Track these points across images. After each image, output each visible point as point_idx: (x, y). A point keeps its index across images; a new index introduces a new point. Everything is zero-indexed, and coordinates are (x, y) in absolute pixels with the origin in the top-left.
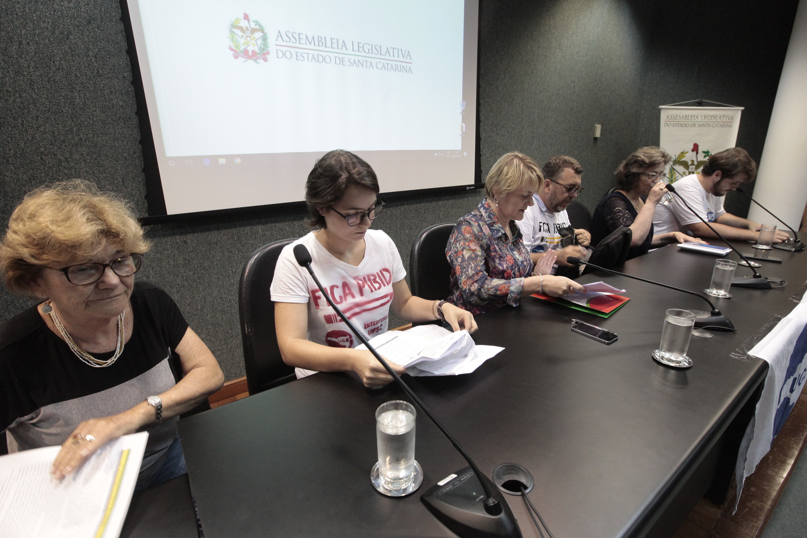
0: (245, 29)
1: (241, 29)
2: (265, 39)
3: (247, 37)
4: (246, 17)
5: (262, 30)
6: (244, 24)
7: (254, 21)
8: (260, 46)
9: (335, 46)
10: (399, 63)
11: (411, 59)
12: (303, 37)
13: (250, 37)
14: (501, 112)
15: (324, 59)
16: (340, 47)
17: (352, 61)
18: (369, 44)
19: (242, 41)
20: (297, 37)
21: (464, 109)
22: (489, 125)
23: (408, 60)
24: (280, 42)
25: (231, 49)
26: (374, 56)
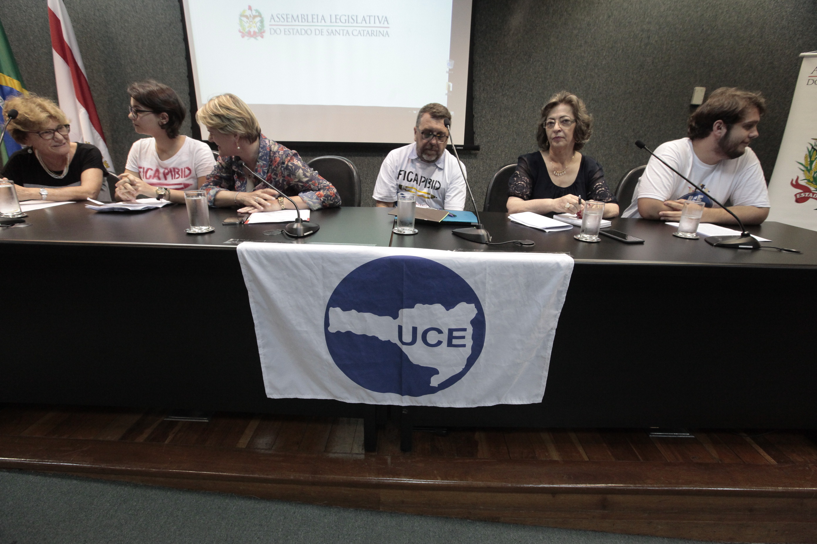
0: (249, 16)
1: (246, 17)
2: (262, 22)
3: (250, 21)
4: (250, 8)
5: (260, 15)
6: (248, 13)
7: (255, 10)
8: (259, 27)
9: (315, 20)
10: (375, 29)
11: (388, 23)
12: (290, 16)
13: (252, 22)
14: (510, 70)
15: (306, 32)
16: (319, 20)
17: (330, 31)
18: (345, 16)
19: (247, 25)
20: (285, 17)
21: (451, 68)
22: (492, 85)
23: (386, 25)
24: (273, 22)
25: (240, 31)
26: (350, 24)
